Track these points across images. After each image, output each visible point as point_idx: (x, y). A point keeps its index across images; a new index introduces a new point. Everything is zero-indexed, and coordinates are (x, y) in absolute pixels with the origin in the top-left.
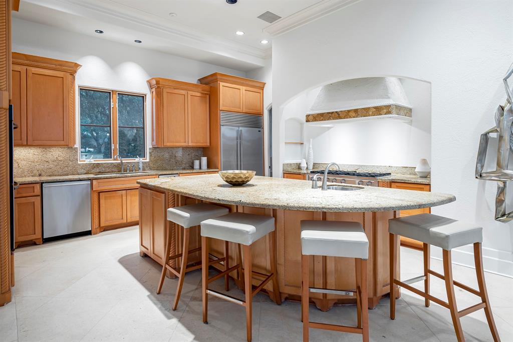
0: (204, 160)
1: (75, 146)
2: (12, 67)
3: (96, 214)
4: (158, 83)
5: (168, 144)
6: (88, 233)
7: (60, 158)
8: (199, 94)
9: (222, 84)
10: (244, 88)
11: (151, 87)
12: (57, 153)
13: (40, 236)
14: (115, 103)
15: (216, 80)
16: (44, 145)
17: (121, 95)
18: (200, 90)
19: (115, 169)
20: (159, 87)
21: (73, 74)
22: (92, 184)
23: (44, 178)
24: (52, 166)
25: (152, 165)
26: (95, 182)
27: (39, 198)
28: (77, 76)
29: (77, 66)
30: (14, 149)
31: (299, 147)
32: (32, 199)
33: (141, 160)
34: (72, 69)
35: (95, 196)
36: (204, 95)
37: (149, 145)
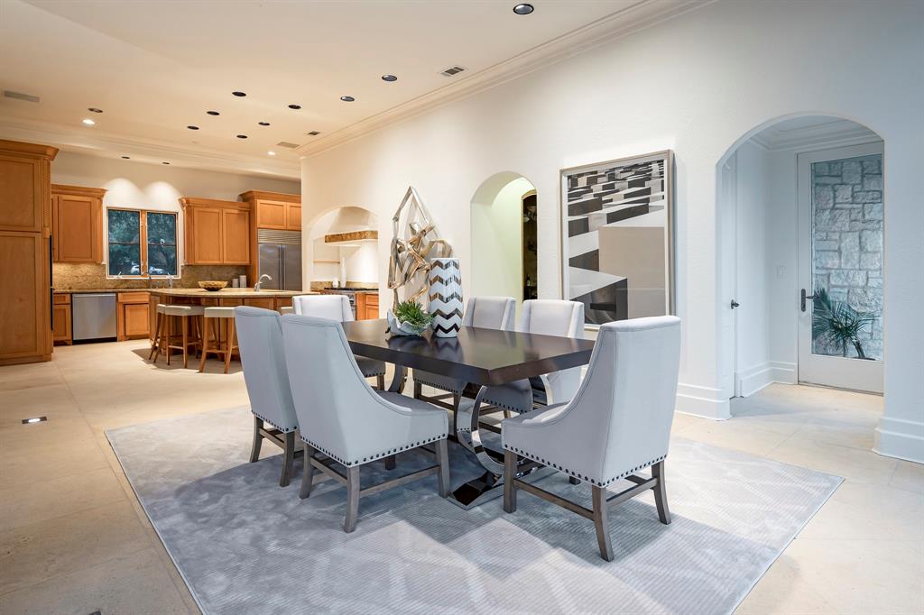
0: (243, 278)
1: (103, 263)
2: (52, 196)
3: (121, 324)
4: (188, 202)
5: (200, 262)
6: (114, 340)
7: (89, 274)
8: (236, 212)
9: (259, 201)
10: (289, 204)
11: (183, 205)
12: (86, 269)
13: (70, 338)
14: (143, 222)
15: (253, 198)
16: (74, 262)
17: (151, 214)
18: (237, 207)
19: (144, 286)
20: (189, 205)
21: (100, 198)
22: (117, 296)
23: (74, 291)
24: (81, 280)
25: (184, 282)
26: (119, 294)
27: (69, 307)
28: (104, 199)
29: (104, 191)
30: (54, 266)
31: (336, 266)
32: (63, 307)
33: (173, 277)
34: (99, 194)
35: (121, 308)
36: (242, 211)
37: (181, 262)
